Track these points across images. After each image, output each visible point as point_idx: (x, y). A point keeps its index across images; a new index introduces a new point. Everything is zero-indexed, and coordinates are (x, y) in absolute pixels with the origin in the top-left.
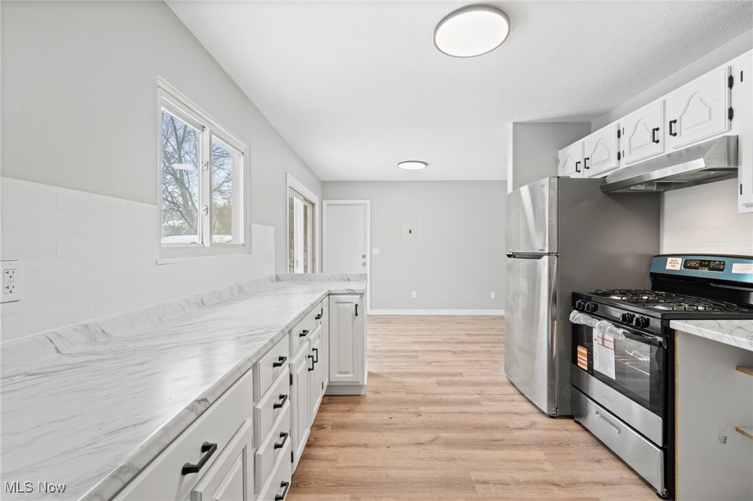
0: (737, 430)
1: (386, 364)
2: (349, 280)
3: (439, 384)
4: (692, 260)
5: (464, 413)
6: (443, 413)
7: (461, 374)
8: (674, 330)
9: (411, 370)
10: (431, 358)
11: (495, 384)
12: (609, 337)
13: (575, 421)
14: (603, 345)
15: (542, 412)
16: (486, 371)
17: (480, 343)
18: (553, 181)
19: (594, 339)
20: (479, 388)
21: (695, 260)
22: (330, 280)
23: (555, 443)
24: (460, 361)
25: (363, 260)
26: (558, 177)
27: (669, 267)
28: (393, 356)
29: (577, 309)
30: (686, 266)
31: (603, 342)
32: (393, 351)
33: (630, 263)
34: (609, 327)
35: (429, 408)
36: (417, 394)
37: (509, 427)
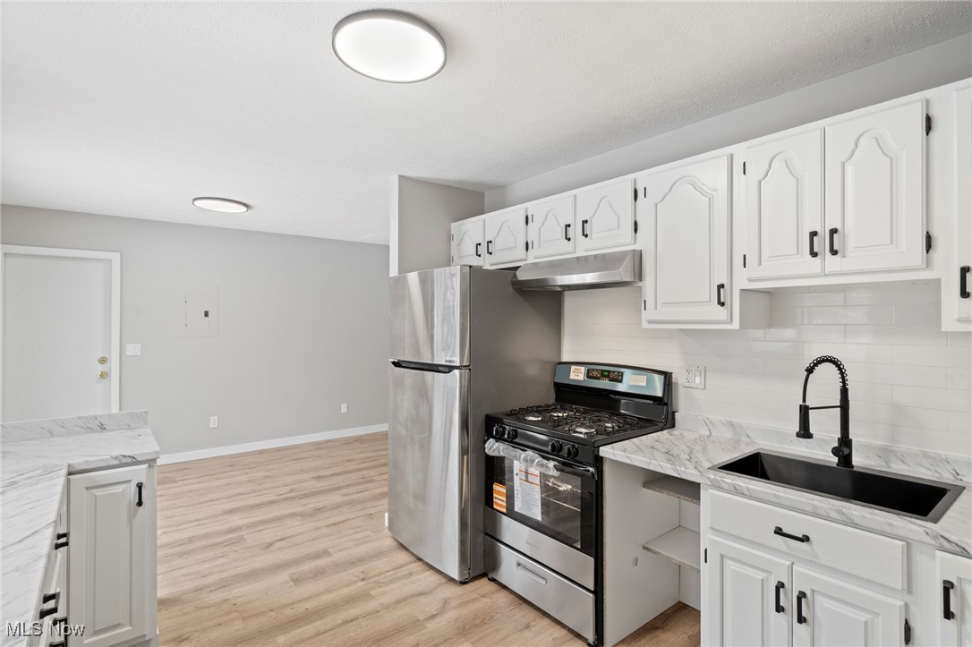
0: (644, 548)
1: (183, 571)
2: (103, 428)
3: (297, 581)
4: (593, 370)
5: (351, 621)
6: (319, 634)
7: (326, 553)
8: (602, 458)
9: (238, 571)
10: (270, 534)
11: (379, 554)
12: (535, 471)
13: (490, 579)
14: (527, 481)
15: (451, 580)
16: (361, 535)
17: (339, 488)
18: (465, 271)
19: (515, 473)
20: (360, 569)
21: (597, 370)
22: (51, 434)
23: (478, 621)
24: (318, 528)
25: (101, 368)
26: (470, 267)
27: (572, 376)
28: (193, 551)
29: (494, 437)
30: (588, 377)
31: (527, 477)
32: (191, 540)
33: (532, 371)
34: (537, 460)
35: (293, 633)
36: (262, 614)
37: (419, 620)
